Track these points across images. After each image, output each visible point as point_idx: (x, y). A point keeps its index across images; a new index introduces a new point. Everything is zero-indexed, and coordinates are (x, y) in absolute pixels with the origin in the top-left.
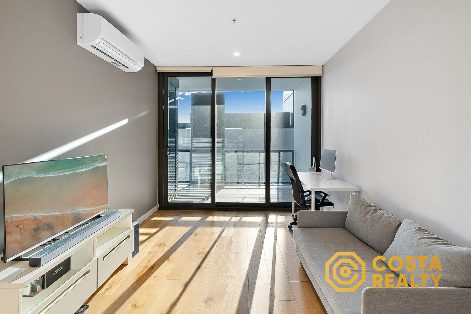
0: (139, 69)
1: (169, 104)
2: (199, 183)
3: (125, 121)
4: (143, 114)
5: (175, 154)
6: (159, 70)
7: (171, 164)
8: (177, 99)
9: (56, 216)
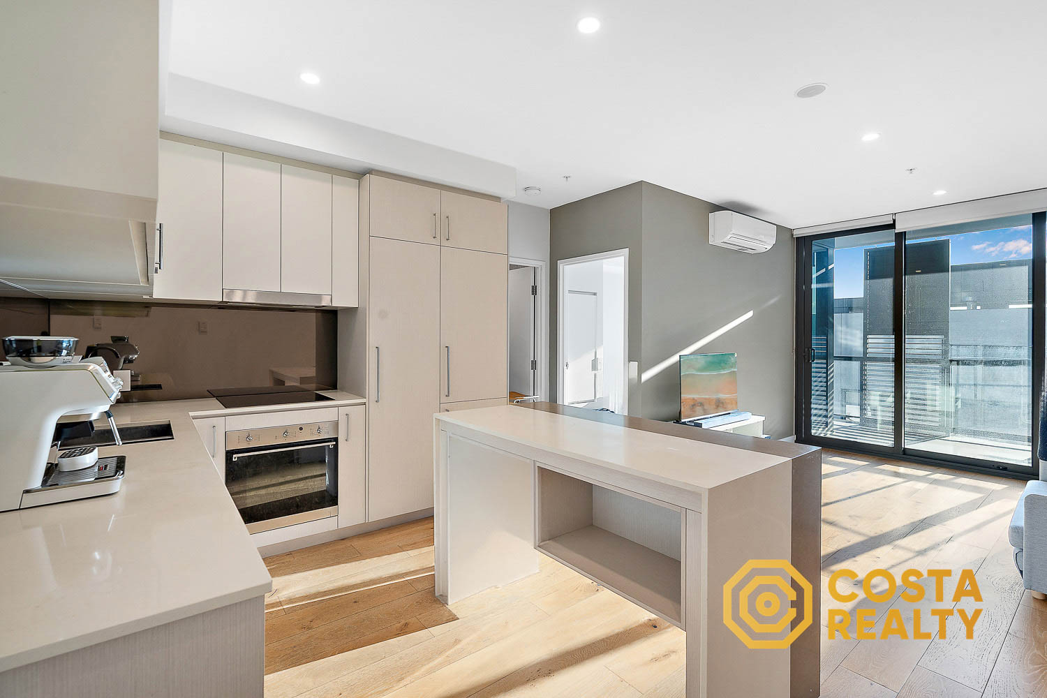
0: (769, 248)
1: (814, 280)
2: (879, 422)
3: (750, 314)
4: (772, 301)
5: (827, 364)
6: (797, 234)
7: (819, 377)
8: (830, 267)
9: (705, 399)
